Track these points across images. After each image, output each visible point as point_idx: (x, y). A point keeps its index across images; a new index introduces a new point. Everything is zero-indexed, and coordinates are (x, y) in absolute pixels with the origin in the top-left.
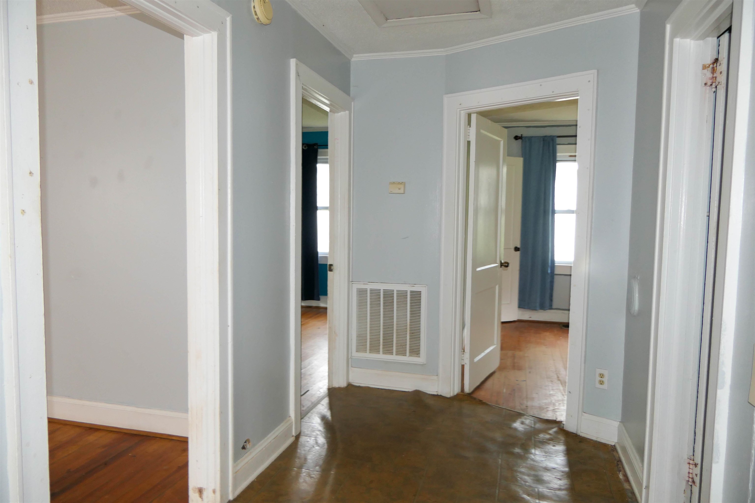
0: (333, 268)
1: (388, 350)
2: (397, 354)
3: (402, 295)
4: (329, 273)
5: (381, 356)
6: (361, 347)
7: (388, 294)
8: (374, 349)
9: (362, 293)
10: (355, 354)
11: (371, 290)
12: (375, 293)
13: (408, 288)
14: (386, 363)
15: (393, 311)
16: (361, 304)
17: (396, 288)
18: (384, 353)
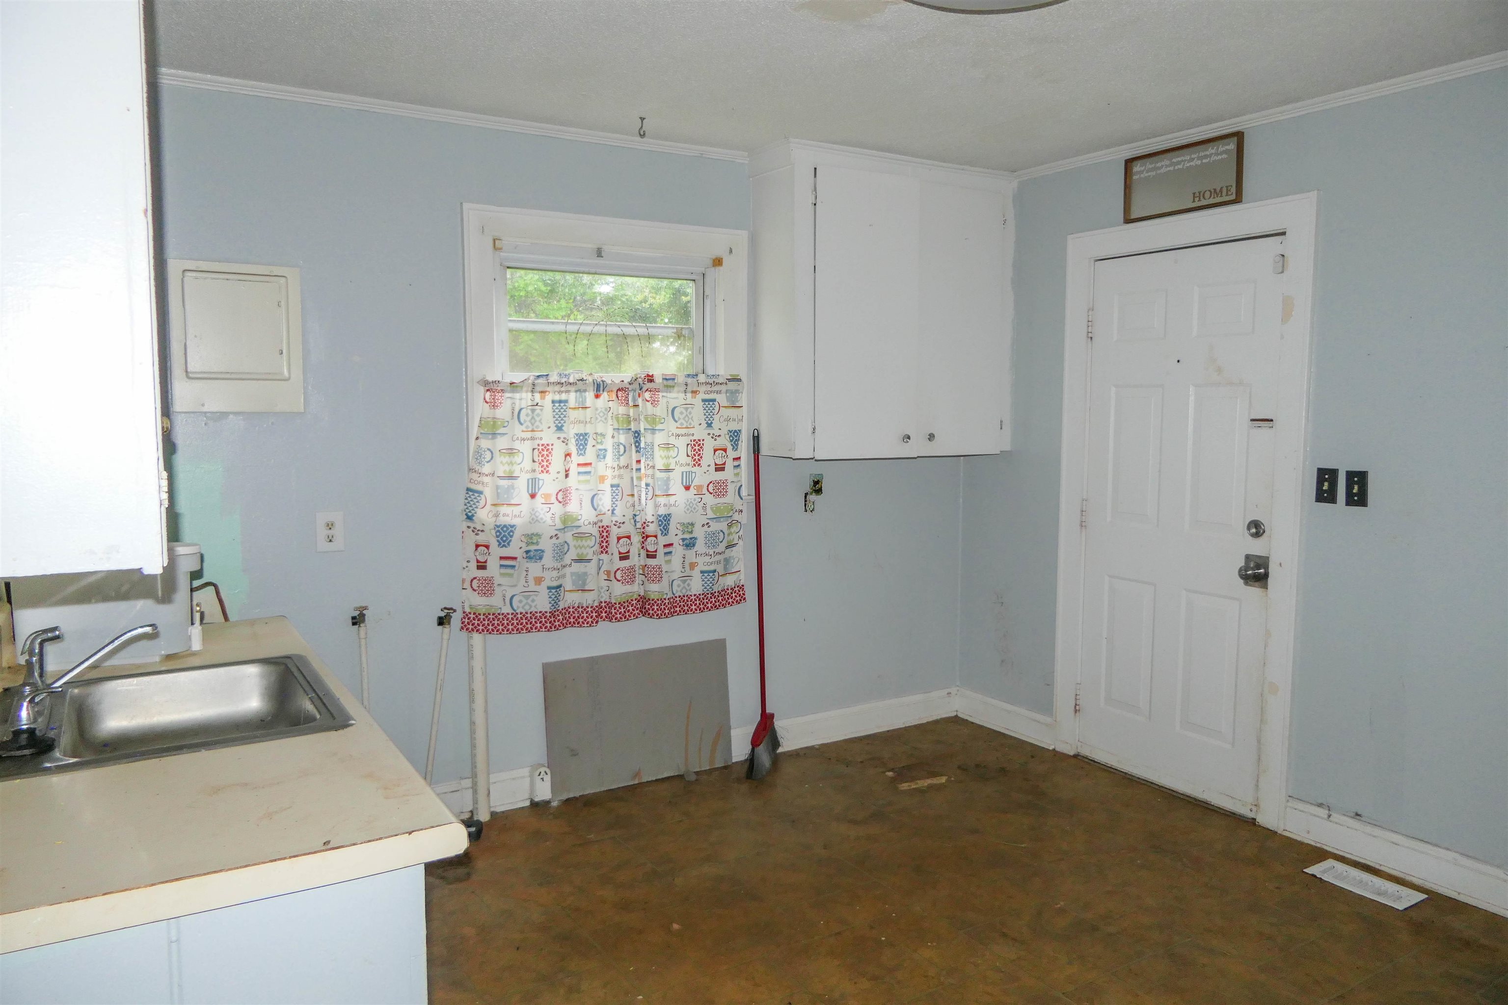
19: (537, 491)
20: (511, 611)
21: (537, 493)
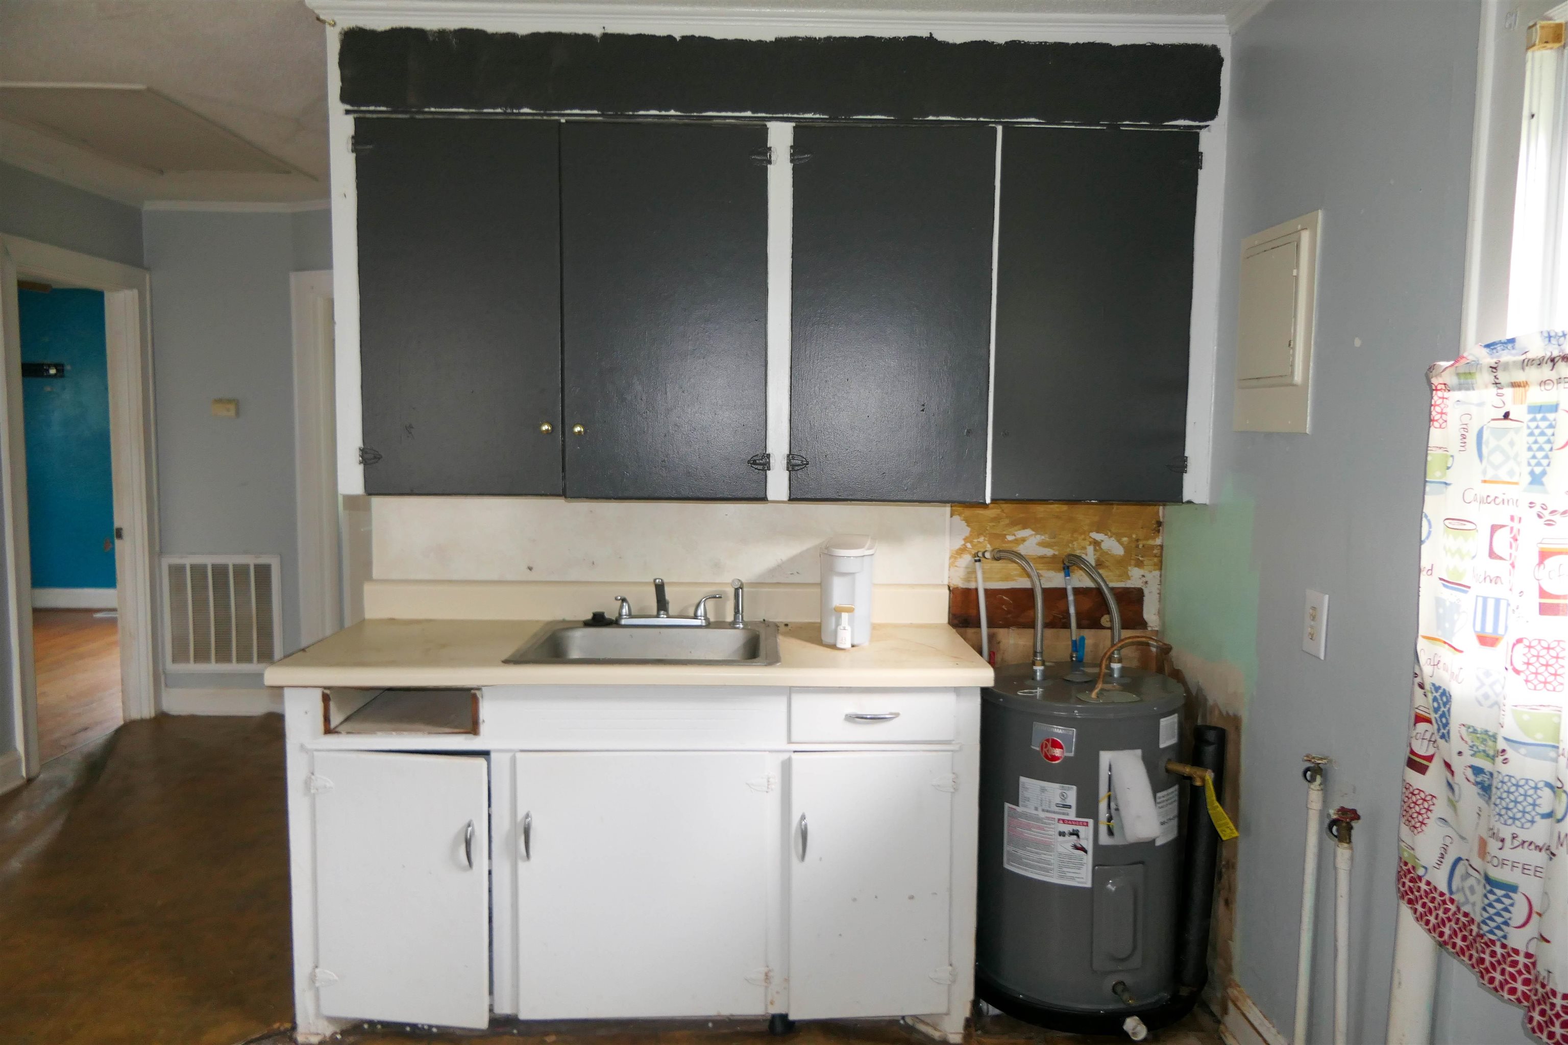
0: (125, 533)
1: (223, 656)
2: (239, 660)
3: (241, 571)
4: (117, 542)
5: (213, 667)
6: (180, 655)
7: (220, 572)
8: (201, 655)
9: (177, 571)
10: (172, 667)
11: (193, 567)
12: (199, 571)
13: (250, 560)
14: (222, 675)
15: (228, 597)
16: (177, 588)
17: (231, 560)
18: (218, 660)
19: (1501, 631)
20: (1443, 887)
21: (1502, 636)
